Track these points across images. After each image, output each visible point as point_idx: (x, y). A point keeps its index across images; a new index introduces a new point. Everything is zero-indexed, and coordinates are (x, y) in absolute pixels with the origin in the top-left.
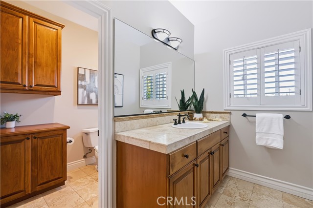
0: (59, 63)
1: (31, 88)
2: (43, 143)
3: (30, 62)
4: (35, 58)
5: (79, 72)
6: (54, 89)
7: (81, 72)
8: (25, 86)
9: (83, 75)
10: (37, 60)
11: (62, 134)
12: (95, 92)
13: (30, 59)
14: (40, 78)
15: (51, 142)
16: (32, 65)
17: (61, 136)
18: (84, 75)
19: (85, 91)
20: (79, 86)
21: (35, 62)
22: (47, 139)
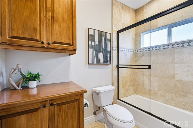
0: (74, 19)
1: (49, 46)
2: (60, 110)
3: (48, 17)
4: (52, 13)
5: (90, 33)
6: (70, 47)
7: (91, 32)
8: (43, 43)
9: (92, 35)
10: (54, 15)
11: (79, 99)
12: (102, 53)
13: (48, 13)
14: (57, 34)
15: (68, 109)
16: (49, 20)
17: (78, 101)
18: (94, 36)
19: (95, 51)
20: (90, 46)
21: (52, 17)
22: (64, 105)
